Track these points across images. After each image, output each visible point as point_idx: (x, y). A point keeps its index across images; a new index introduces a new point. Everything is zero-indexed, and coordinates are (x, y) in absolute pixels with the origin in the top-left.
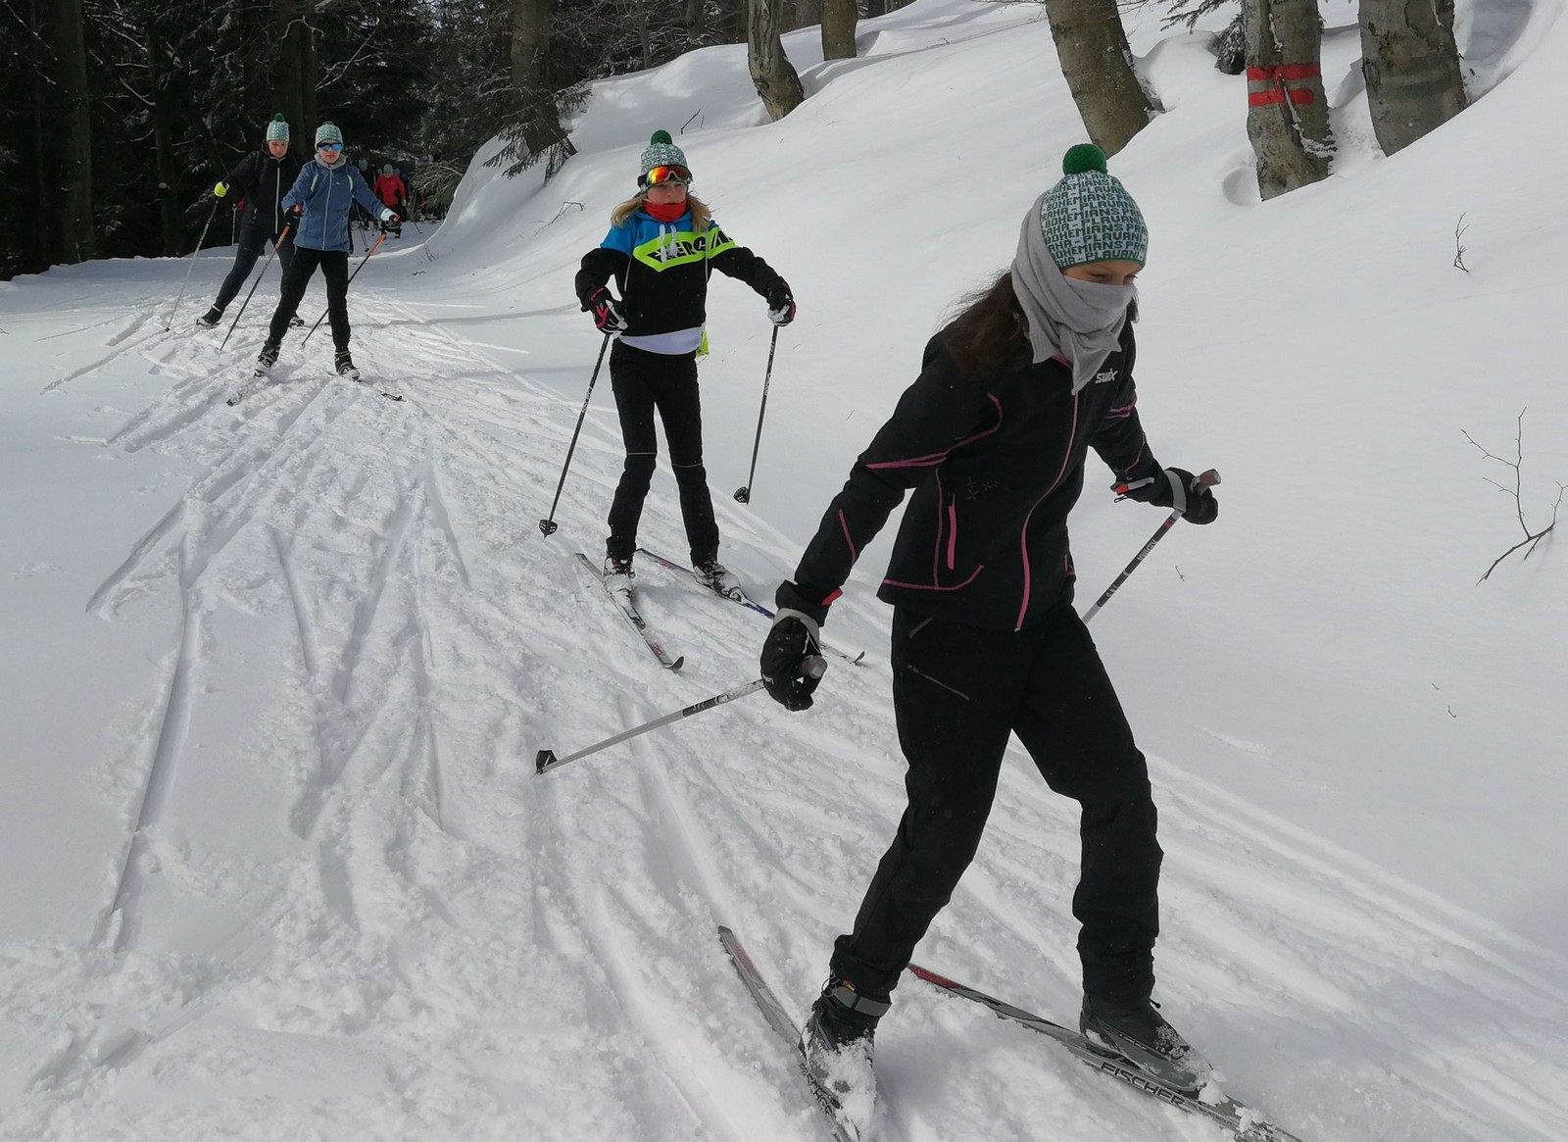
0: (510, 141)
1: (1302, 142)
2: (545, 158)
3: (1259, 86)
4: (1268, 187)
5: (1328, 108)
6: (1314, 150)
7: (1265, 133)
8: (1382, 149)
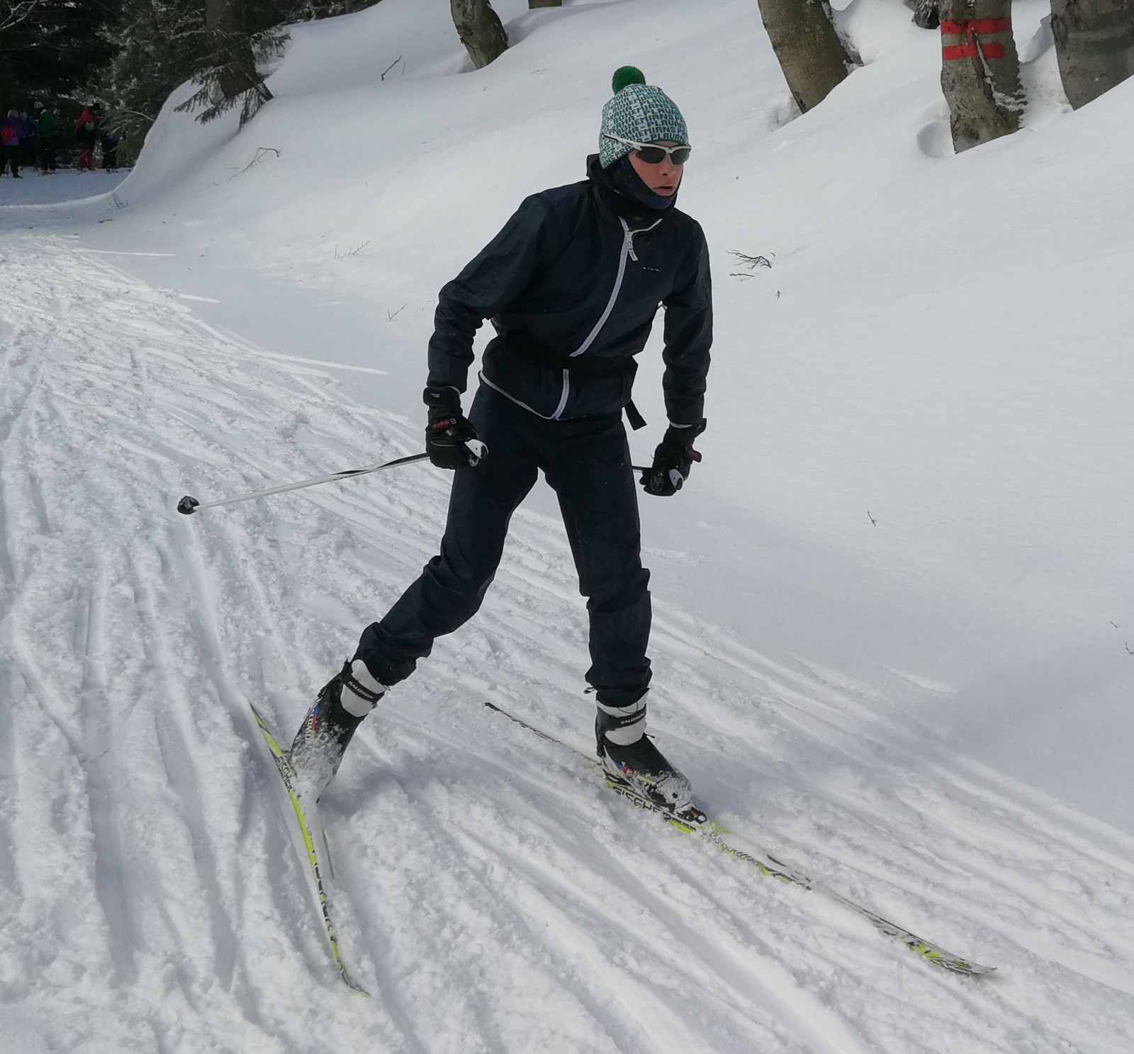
0: (204, 84)
1: (994, 95)
2: (240, 102)
3: (953, 39)
4: (961, 140)
5: (1018, 63)
6: (1004, 103)
7: (958, 87)
8: (1070, 103)
